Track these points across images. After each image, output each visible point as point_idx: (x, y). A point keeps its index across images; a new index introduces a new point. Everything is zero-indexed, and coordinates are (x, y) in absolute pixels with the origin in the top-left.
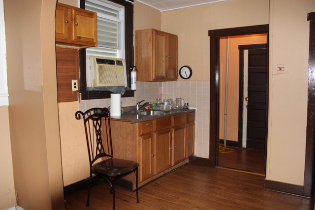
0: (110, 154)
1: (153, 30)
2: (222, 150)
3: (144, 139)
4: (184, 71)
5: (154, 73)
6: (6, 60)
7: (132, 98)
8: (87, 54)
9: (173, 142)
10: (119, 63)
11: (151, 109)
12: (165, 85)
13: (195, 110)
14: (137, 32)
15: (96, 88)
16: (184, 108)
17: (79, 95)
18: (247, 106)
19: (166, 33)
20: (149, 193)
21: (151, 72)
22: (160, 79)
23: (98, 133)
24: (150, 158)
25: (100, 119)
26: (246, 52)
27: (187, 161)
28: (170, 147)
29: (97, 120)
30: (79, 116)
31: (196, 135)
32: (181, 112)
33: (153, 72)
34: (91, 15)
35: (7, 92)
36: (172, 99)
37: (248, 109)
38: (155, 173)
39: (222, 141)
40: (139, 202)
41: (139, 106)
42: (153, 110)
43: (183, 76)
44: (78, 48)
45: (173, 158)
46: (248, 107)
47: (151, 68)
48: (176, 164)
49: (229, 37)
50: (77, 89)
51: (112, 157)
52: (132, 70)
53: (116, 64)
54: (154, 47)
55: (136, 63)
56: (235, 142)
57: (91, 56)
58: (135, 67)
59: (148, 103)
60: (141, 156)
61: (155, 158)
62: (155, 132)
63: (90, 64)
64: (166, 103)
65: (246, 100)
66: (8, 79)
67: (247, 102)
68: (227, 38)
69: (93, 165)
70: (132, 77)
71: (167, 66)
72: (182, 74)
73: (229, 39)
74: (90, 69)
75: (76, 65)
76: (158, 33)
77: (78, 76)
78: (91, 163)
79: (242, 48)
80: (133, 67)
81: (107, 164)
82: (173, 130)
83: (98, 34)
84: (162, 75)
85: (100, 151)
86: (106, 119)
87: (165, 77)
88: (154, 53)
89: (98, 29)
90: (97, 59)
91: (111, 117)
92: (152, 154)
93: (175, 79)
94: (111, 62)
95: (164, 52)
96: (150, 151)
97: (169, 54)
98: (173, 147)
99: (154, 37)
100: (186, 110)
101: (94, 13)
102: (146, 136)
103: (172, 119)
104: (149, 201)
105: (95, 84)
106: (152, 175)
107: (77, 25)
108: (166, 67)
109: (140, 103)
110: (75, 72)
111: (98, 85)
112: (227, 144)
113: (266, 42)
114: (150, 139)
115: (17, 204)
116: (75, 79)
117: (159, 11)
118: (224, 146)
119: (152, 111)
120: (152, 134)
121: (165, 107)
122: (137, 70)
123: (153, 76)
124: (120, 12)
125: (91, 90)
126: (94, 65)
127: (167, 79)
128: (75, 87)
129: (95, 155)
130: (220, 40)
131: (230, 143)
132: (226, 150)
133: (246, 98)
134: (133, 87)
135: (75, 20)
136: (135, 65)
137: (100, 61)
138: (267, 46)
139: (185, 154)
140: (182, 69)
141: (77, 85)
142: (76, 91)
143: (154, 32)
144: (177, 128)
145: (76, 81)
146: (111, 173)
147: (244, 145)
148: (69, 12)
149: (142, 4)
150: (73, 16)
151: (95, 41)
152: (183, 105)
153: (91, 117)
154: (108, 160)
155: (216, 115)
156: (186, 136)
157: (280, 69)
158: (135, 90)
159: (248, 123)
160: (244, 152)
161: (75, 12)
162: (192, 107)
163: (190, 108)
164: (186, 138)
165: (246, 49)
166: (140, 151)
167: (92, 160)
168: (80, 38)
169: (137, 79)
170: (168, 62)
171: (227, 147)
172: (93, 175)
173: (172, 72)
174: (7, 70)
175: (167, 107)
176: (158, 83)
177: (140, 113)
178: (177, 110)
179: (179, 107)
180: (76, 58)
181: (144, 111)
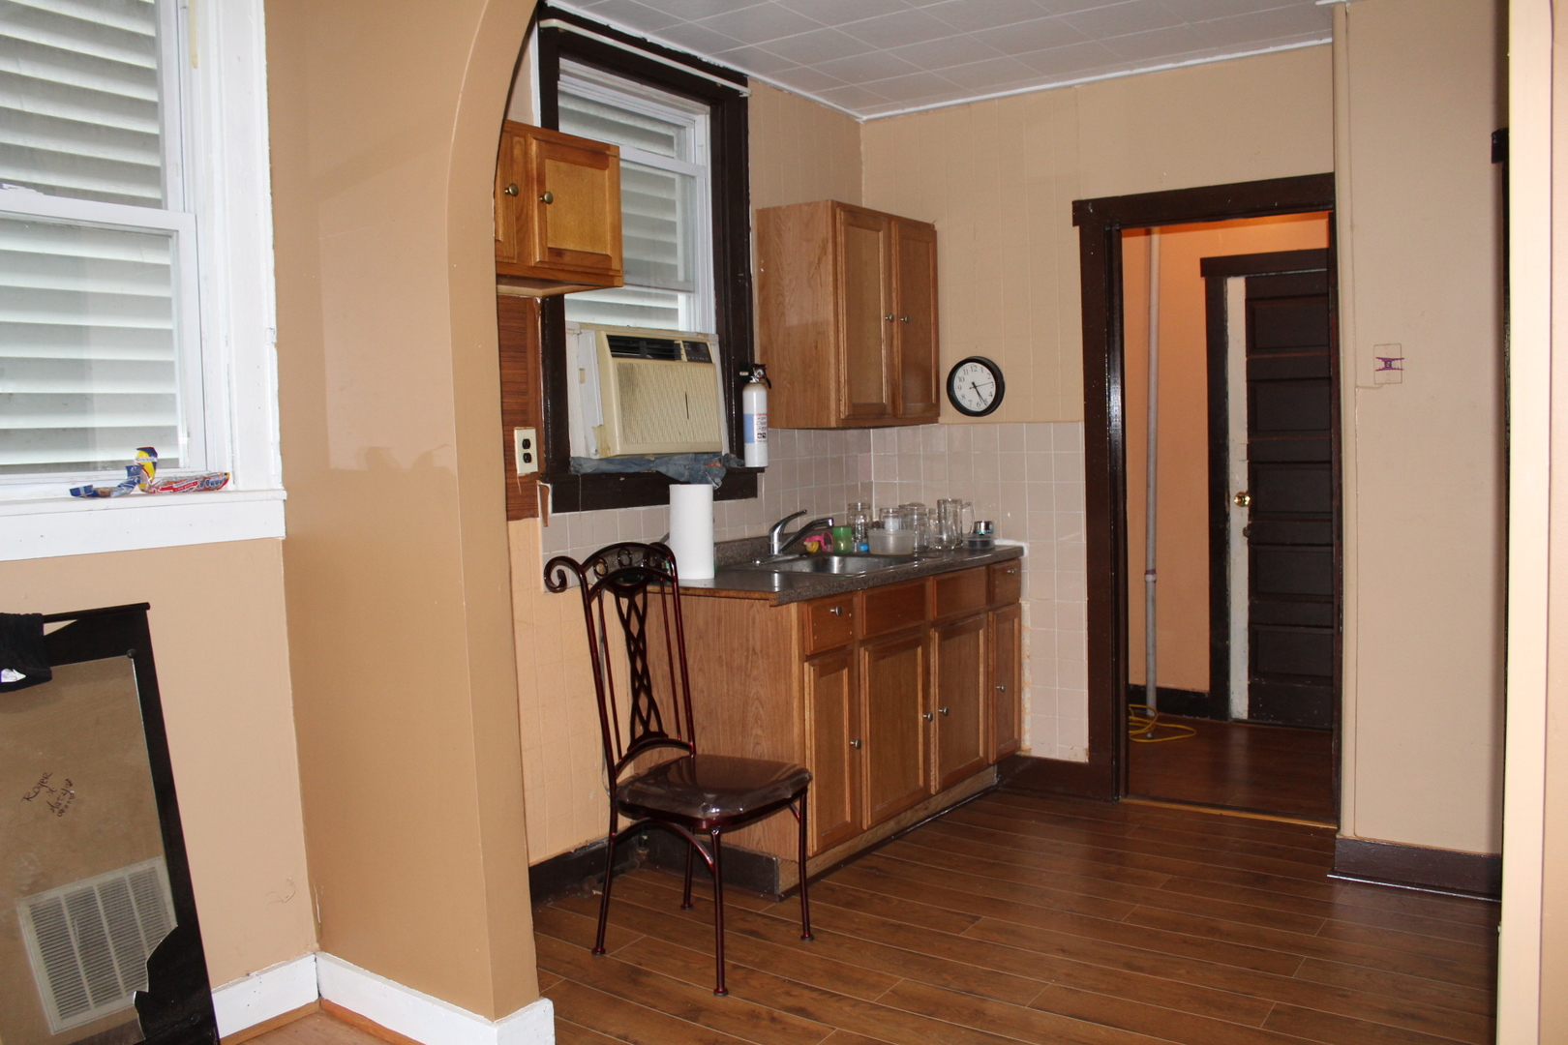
0: (685, 738)
1: (837, 205)
2: (1142, 735)
3: (822, 672)
4: (969, 379)
5: (844, 391)
6: (274, 351)
7: (751, 501)
8: (571, 318)
9: (934, 690)
10: (697, 351)
11: (829, 548)
12: (884, 444)
13: (1019, 551)
14: (763, 214)
15: (609, 460)
16: (972, 543)
17: (544, 490)
18: (1245, 533)
19: (890, 218)
20: (849, 905)
21: (833, 386)
22: (865, 417)
23: (637, 646)
24: (846, 757)
25: (641, 587)
26: (1236, 289)
27: (991, 777)
28: (925, 712)
29: (630, 594)
30: (562, 576)
31: (1026, 662)
32: (959, 558)
33: (838, 390)
34: (599, 155)
35: (277, 482)
36: (921, 505)
37: (1250, 543)
38: (866, 822)
39: (1138, 694)
40: (811, 937)
41: (782, 536)
42: (844, 555)
43: (965, 403)
44: (537, 294)
45: (934, 758)
46: (1252, 533)
47: (833, 371)
48: (947, 785)
49: (1156, 229)
50: (533, 467)
51: (692, 750)
52: (746, 381)
53: (684, 357)
54: (842, 279)
55: (764, 352)
56: (1198, 695)
57: (583, 326)
58: (762, 367)
59: (824, 522)
60: (810, 743)
61: (866, 752)
62: (863, 643)
63: (584, 356)
64: (892, 525)
65: (1241, 503)
66: (281, 430)
67: (1246, 510)
68: (1148, 233)
69: (619, 780)
70: (747, 411)
71: (897, 360)
72: (958, 394)
73: (1155, 238)
74: (582, 381)
75: (530, 365)
76: (856, 218)
77: (537, 412)
78: (613, 771)
79: (1215, 271)
80: (751, 367)
81: (673, 775)
82: (935, 636)
83: (626, 232)
84: (874, 400)
85: (646, 724)
86: (663, 593)
87: (889, 409)
88: (843, 303)
89: (624, 209)
90: (611, 339)
91: (681, 584)
92: (852, 738)
93: (931, 415)
94: (663, 349)
95: (882, 301)
96: (846, 723)
97: (904, 311)
98: (935, 710)
99: (841, 239)
100: (985, 552)
101: (607, 146)
102: (827, 658)
103: (930, 586)
104: (852, 932)
105: (604, 445)
106: (854, 831)
107: (550, 202)
108: (891, 366)
109: (785, 522)
110: (525, 393)
111: (618, 449)
112: (1160, 706)
113: (1322, 243)
114: (845, 672)
115: (317, 946)
116: (525, 424)
117: (848, 116)
118: (1145, 716)
119: (836, 560)
120: (851, 653)
121: (891, 541)
122: (767, 382)
123: (837, 406)
124: (690, 132)
125: (587, 469)
126: (600, 362)
127: (895, 416)
128: (527, 458)
129: (626, 742)
130: (1125, 241)
131: (1174, 701)
132: (1157, 732)
133: (1241, 496)
134: (756, 455)
135: (541, 182)
136: (757, 360)
137: (623, 345)
138: (1328, 257)
139: (983, 746)
140: (960, 373)
141: (533, 450)
142: (533, 476)
143: (840, 215)
144: (950, 630)
145: (530, 434)
146: (706, 809)
147: (1239, 704)
148: (517, 152)
149: (780, 90)
150: (534, 165)
151: (615, 265)
152: (967, 529)
153: (608, 582)
154: (676, 761)
155: (1116, 569)
156: (987, 666)
157: (1388, 363)
158: (761, 470)
159: (1252, 609)
160: (1239, 738)
161: (539, 148)
162: (1006, 537)
163: (1000, 542)
164: (987, 674)
165: (1237, 274)
166: (805, 720)
167: (616, 761)
168: (558, 253)
169: (772, 419)
170: (897, 342)
171: (1160, 719)
172: (624, 822)
173: (914, 385)
174: (279, 391)
175: (899, 539)
176: (852, 434)
177: (786, 567)
178: (946, 550)
179: (950, 541)
180: (529, 335)
181: (801, 558)
